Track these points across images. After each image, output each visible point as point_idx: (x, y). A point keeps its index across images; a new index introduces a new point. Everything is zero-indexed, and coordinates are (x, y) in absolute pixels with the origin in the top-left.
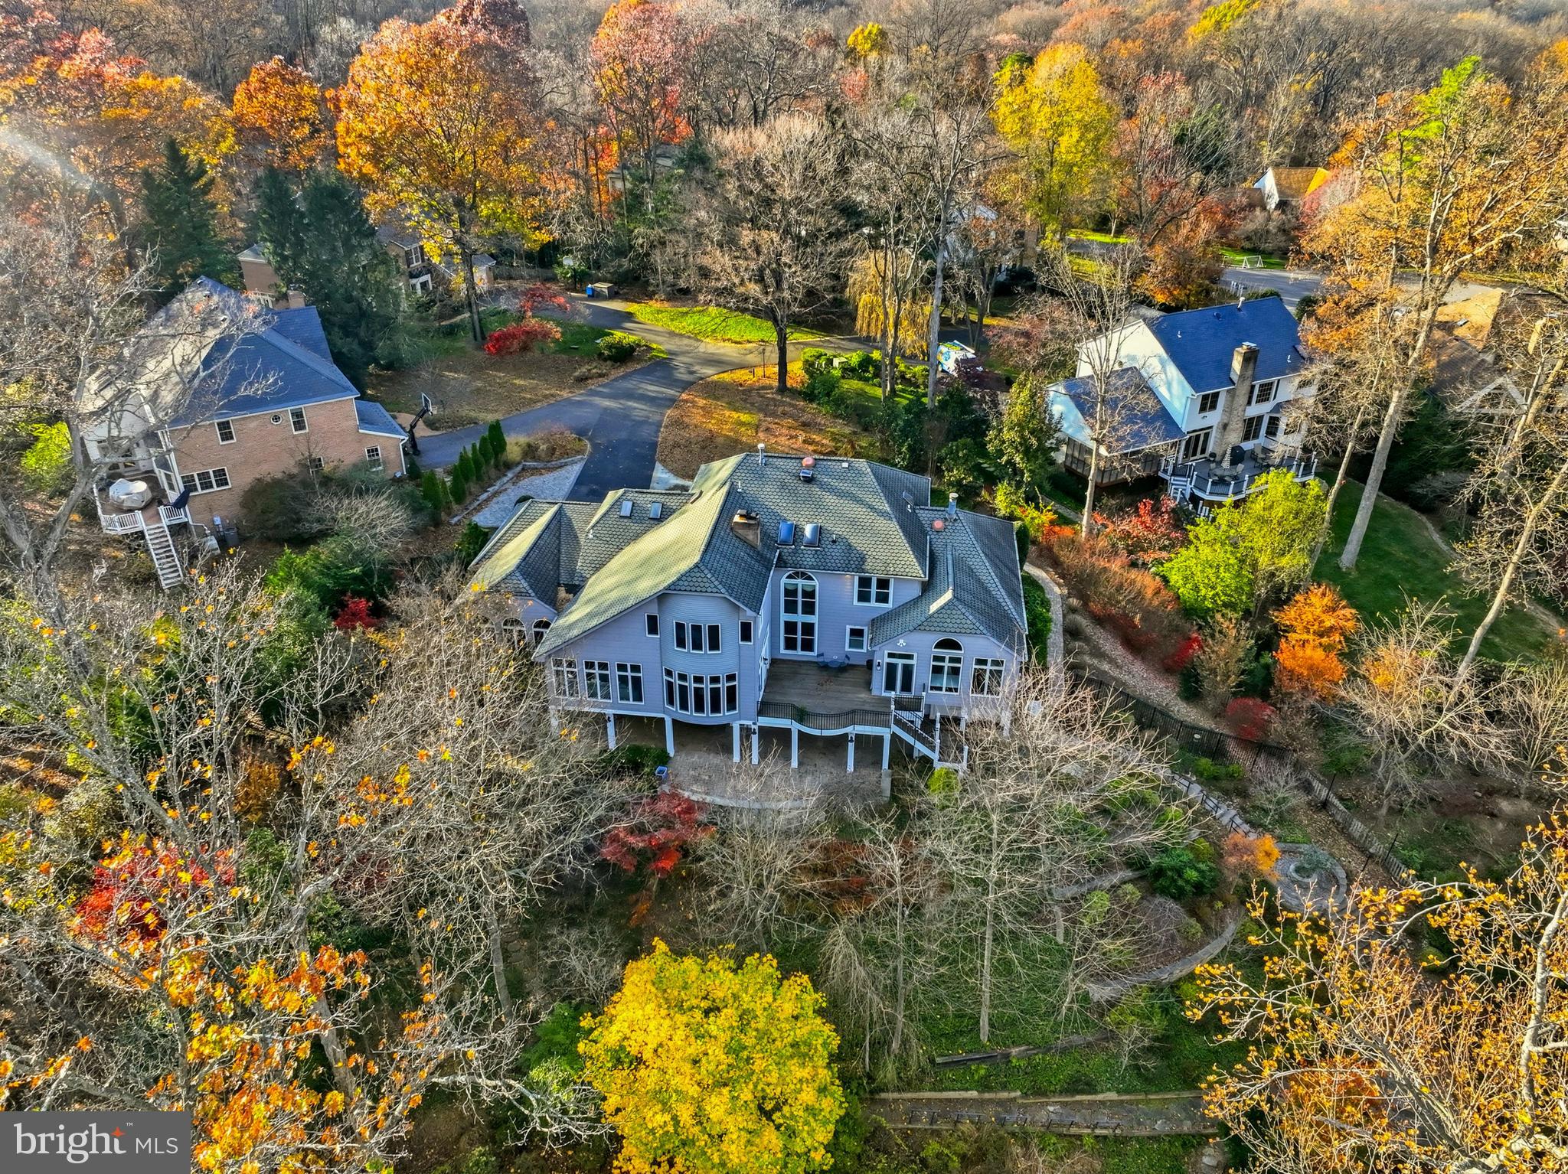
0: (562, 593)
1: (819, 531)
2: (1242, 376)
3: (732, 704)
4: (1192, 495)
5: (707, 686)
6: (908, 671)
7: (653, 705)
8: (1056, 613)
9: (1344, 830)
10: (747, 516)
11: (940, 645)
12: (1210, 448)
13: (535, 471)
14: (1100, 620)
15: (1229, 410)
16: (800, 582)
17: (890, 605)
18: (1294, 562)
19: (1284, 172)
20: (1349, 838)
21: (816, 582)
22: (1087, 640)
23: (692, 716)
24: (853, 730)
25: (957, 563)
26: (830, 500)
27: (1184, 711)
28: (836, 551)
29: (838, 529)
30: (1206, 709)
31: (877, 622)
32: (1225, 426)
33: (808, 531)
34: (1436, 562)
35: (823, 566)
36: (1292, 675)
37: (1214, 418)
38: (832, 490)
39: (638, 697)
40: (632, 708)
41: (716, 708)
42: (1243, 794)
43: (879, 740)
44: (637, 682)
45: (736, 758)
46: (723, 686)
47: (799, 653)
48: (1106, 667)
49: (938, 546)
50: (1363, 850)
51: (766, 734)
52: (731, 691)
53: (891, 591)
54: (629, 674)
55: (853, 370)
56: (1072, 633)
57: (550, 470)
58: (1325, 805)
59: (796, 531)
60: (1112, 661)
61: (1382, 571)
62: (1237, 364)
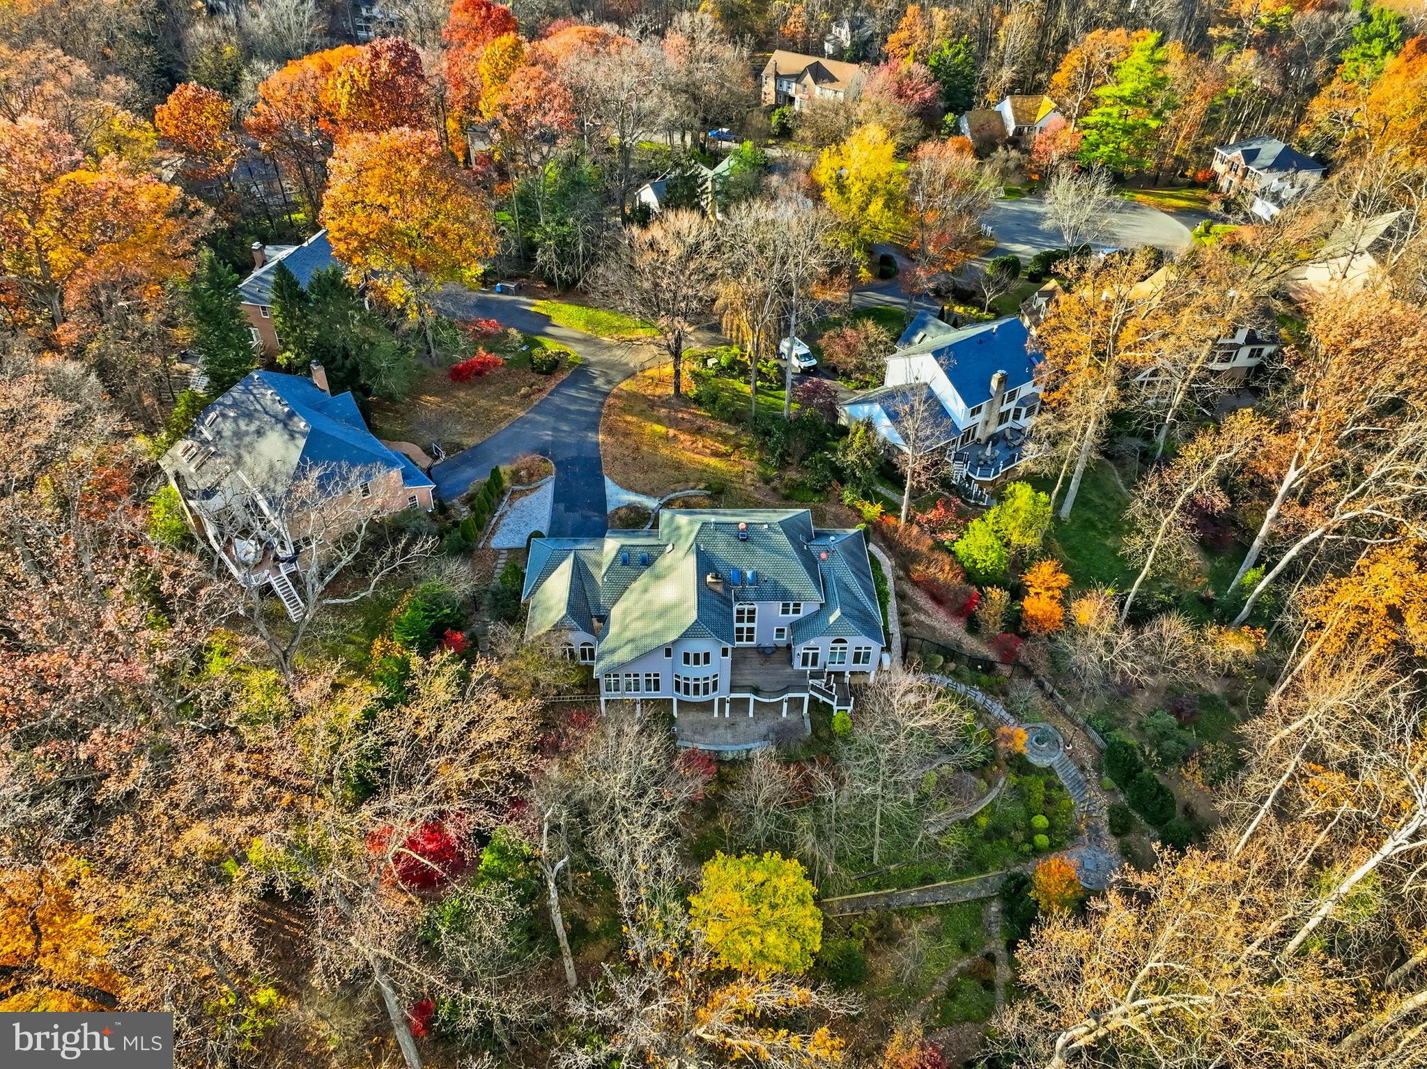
0: (596, 624)
1: (756, 575)
2: (997, 392)
3: (715, 689)
4: (967, 476)
5: (701, 683)
6: (815, 656)
7: (666, 692)
8: (890, 586)
9: (1062, 710)
10: (716, 577)
11: (835, 641)
12: (977, 436)
13: (522, 493)
14: (916, 584)
15: (989, 413)
16: (746, 607)
17: (801, 615)
18: (1032, 541)
19: (1018, 99)
20: (1065, 714)
21: (756, 606)
22: (911, 599)
23: (692, 698)
24: (786, 697)
25: (839, 580)
26: (760, 551)
27: (971, 644)
28: (768, 588)
29: (768, 574)
30: (982, 640)
31: (795, 626)
32: (987, 423)
33: (749, 574)
34: (1119, 504)
35: (760, 598)
36: (1034, 619)
37: (979, 418)
38: (760, 545)
39: (657, 689)
40: (653, 695)
41: (706, 692)
42: (1005, 694)
43: (803, 699)
44: (657, 682)
45: (716, 715)
46: (710, 682)
47: (745, 643)
48: (922, 618)
49: (826, 573)
50: (1073, 722)
51: (734, 702)
52: (715, 683)
53: (802, 608)
54: (652, 678)
55: (723, 369)
56: (901, 596)
57: (532, 490)
58: (1051, 695)
59: (742, 575)
60: (926, 613)
61: (1085, 517)
62: (994, 384)
